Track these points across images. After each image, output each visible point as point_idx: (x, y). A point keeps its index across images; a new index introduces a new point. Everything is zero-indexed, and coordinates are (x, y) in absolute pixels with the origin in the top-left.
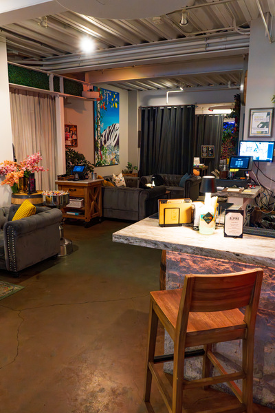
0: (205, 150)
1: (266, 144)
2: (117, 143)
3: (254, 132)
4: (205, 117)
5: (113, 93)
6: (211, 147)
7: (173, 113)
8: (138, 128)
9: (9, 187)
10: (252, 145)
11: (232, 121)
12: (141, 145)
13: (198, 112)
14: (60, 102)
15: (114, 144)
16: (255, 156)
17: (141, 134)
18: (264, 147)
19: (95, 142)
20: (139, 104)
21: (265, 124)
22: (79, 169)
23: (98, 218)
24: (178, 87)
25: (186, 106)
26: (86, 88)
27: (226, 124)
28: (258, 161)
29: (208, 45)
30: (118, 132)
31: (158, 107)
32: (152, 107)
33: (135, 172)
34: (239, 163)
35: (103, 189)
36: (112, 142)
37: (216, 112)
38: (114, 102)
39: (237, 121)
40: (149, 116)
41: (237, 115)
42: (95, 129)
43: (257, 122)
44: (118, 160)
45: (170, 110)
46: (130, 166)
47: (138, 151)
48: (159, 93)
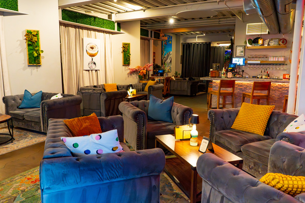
0: (215, 66)
1: (242, 59)
2: (171, 61)
3: (238, 55)
4: (215, 48)
5: (170, 36)
6: (218, 65)
7: (199, 46)
8: (181, 54)
9: (138, 77)
10: (237, 59)
11: (230, 50)
12: (182, 62)
13: (212, 45)
14: (152, 42)
15: (169, 61)
16: (238, 63)
17: (183, 57)
18: (242, 60)
19: (162, 60)
20: (181, 42)
21: (242, 52)
22: (161, 71)
23: (168, 94)
24: (202, 34)
25: (206, 43)
26: (161, 35)
27: (226, 51)
28: (239, 65)
29: (220, 21)
30: (171, 56)
31: (191, 43)
32: (188, 43)
33: (179, 76)
34: (232, 66)
35: (170, 81)
36: (168, 61)
37: (221, 45)
38: (170, 41)
39: (232, 50)
40: (187, 47)
41: (231, 47)
42: (162, 54)
43: (239, 50)
44: (171, 70)
45: (198, 44)
46: (176, 73)
47: (181, 65)
48: (192, 36)
